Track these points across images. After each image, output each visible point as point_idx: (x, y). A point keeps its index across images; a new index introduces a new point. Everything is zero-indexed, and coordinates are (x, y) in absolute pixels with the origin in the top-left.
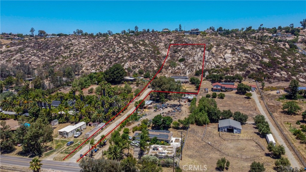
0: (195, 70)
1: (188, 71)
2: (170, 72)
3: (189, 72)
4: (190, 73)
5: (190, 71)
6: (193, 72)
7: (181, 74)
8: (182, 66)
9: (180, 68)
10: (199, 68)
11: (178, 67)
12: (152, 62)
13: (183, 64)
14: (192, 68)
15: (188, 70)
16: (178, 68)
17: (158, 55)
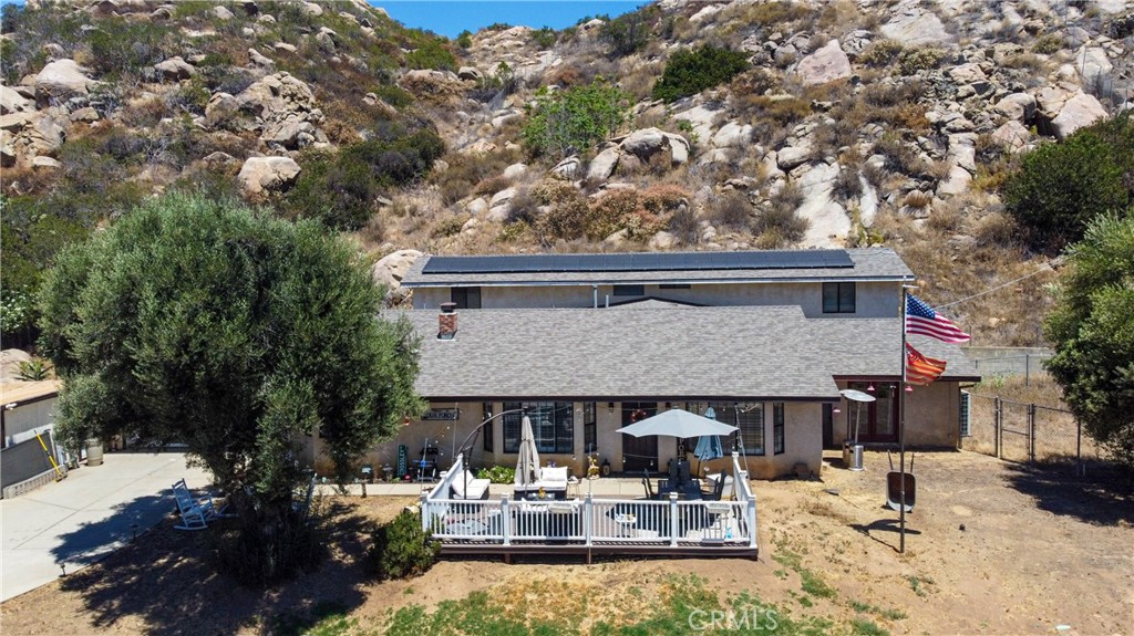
0: (963, 151)
1: (828, 173)
2: (499, 212)
3: (845, 190)
4: (868, 203)
5: (874, 179)
6: (932, 182)
7: (685, 226)
8: (703, 134)
9: (679, 152)
10: (1037, 120)
11: (635, 138)
12: (256, 93)
13: (714, 104)
14: (897, 122)
15: (816, 159)
16: (645, 152)
17: (417, 74)
